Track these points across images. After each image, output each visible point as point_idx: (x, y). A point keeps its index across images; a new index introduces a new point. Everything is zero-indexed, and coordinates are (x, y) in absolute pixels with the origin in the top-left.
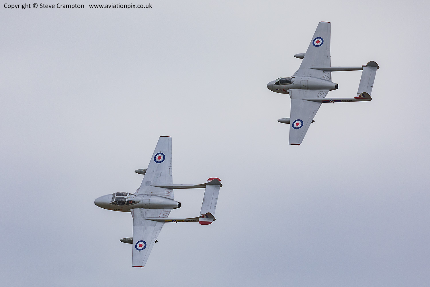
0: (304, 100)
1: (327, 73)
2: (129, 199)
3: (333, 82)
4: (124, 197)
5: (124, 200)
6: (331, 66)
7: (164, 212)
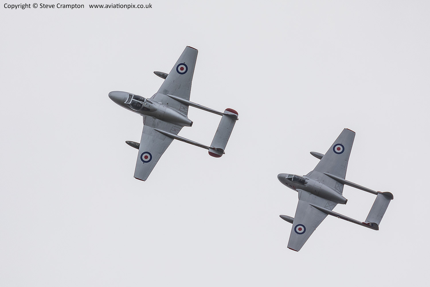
0: (312, 206)
1: (340, 184)
2: (145, 106)
3: (343, 196)
4: (140, 102)
5: (140, 105)
6: (345, 179)
7: (176, 128)
